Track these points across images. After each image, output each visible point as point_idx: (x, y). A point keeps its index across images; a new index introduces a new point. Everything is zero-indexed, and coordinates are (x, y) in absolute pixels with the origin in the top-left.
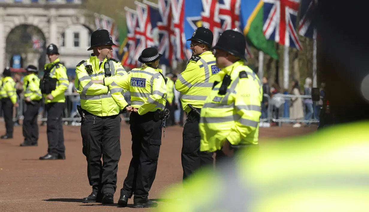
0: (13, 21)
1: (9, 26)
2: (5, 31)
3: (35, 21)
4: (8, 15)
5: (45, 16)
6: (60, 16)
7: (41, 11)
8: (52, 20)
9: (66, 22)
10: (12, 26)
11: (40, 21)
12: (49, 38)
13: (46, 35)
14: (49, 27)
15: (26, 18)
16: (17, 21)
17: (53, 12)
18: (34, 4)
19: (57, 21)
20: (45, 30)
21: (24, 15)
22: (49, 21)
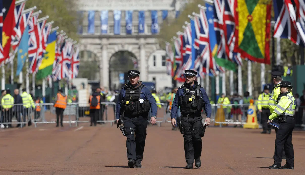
0: (114, 48)
1: (110, 52)
2: (108, 56)
3: (130, 48)
4: (110, 44)
5: (137, 44)
6: (148, 44)
7: (134, 41)
8: (142, 47)
9: (152, 48)
10: (113, 52)
11: (133, 48)
12: (140, 60)
13: (138, 58)
14: (140, 52)
15: (123, 46)
16: (117, 48)
17: (142, 41)
18: (129, 35)
19: (145, 48)
20: (137, 55)
21: (121, 44)
22: (139, 48)
